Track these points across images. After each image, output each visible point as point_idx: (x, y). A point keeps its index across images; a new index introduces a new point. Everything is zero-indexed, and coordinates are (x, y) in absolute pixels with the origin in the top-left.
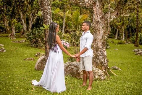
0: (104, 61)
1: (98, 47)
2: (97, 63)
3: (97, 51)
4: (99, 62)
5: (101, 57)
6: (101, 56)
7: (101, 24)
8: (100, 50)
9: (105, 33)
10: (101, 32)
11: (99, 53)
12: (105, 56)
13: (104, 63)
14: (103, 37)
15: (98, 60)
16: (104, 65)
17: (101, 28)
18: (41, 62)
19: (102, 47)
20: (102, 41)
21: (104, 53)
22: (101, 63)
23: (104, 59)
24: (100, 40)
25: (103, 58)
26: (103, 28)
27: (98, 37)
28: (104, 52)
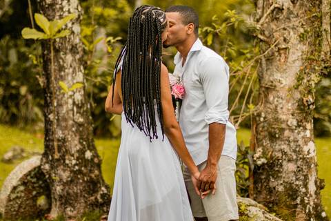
0: (306, 186)
1: (277, 120)
2: (271, 191)
3: (272, 137)
4: (281, 189)
5: (291, 167)
6: (289, 161)
7: (295, 22)
8: (287, 133)
9: (309, 60)
10: (295, 57)
11: (281, 151)
12: (307, 162)
13: (306, 194)
14: (299, 79)
15: (277, 178)
16: (302, 201)
17: (293, 37)
18: (24, 184)
19: (295, 123)
20: (298, 95)
21: (305, 149)
22: (292, 192)
23: (306, 177)
24: (290, 90)
25: (300, 170)
26: (302, 38)
27: (277, 76)
28: (306, 143)
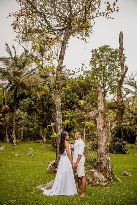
0: (108, 167)
1: (101, 152)
2: (101, 168)
3: (101, 156)
4: (103, 167)
5: (105, 162)
6: (104, 161)
7: (104, 132)
8: (103, 155)
9: (107, 140)
10: (104, 139)
11: (103, 159)
12: (108, 161)
13: (108, 169)
14: (105, 144)
15: (102, 165)
16: (108, 170)
17: (104, 135)
18: (52, 166)
19: (105, 153)
20: (105, 147)
21: (108, 159)
22: (105, 168)
23: (108, 165)
24: (104, 146)
25: (107, 163)
26: (105, 135)
27: (101, 143)
28: (108, 157)
